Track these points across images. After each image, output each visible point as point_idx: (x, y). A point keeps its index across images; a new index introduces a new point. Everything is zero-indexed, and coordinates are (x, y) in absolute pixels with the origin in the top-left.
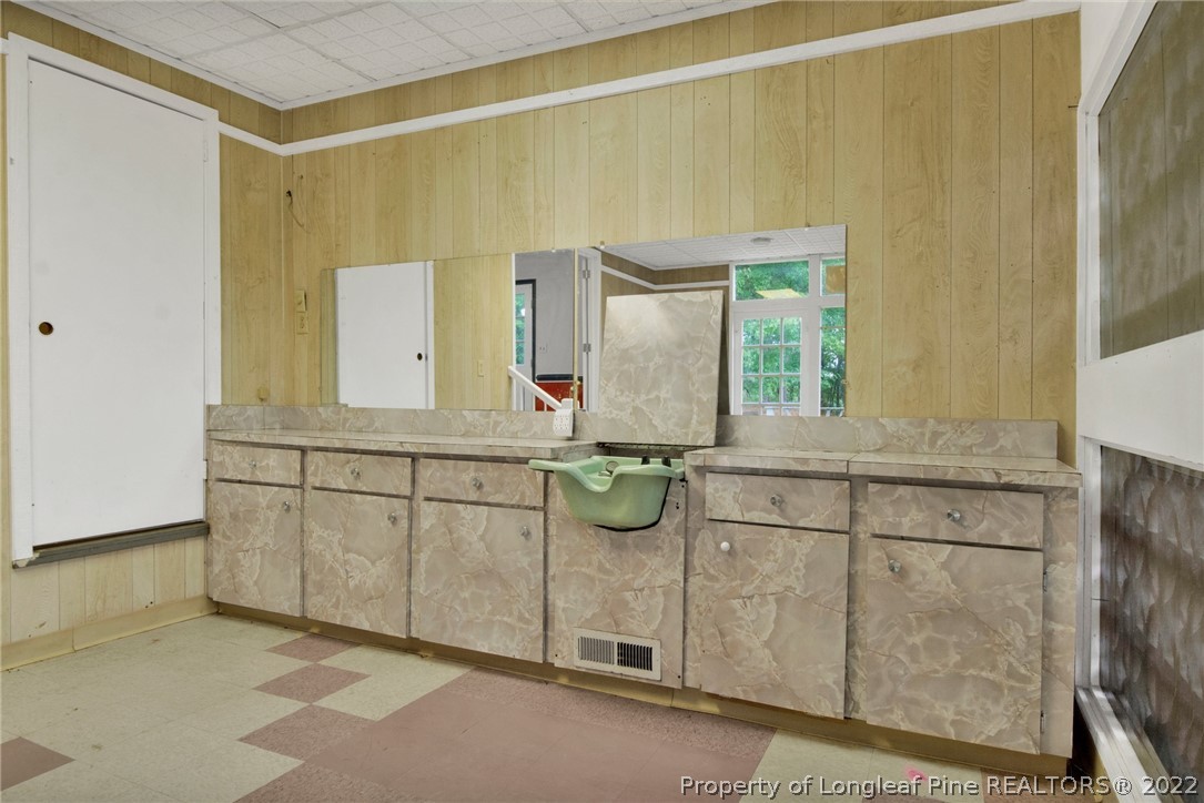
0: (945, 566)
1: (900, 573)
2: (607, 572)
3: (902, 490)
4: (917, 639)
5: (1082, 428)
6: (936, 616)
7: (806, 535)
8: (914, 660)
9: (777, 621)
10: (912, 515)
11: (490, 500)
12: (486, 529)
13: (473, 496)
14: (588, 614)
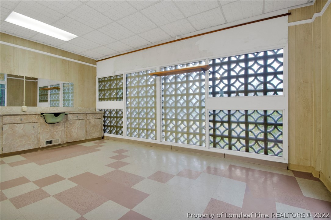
0: (94, 121)
1: (90, 122)
2: (51, 130)
3: (90, 114)
4: (91, 129)
5: (97, 108)
6: (93, 126)
7: (80, 120)
8: (91, 131)
9: (77, 131)
10: (90, 117)
11: (24, 122)
12: (23, 128)
13: (20, 122)
14: (47, 137)
